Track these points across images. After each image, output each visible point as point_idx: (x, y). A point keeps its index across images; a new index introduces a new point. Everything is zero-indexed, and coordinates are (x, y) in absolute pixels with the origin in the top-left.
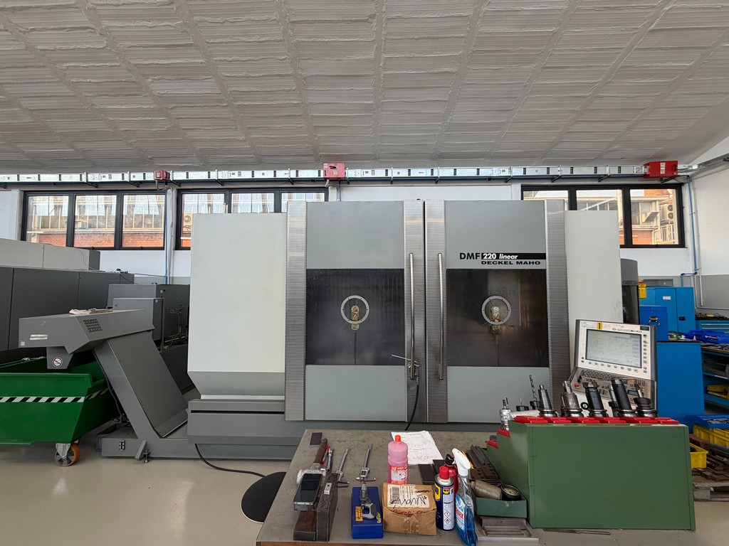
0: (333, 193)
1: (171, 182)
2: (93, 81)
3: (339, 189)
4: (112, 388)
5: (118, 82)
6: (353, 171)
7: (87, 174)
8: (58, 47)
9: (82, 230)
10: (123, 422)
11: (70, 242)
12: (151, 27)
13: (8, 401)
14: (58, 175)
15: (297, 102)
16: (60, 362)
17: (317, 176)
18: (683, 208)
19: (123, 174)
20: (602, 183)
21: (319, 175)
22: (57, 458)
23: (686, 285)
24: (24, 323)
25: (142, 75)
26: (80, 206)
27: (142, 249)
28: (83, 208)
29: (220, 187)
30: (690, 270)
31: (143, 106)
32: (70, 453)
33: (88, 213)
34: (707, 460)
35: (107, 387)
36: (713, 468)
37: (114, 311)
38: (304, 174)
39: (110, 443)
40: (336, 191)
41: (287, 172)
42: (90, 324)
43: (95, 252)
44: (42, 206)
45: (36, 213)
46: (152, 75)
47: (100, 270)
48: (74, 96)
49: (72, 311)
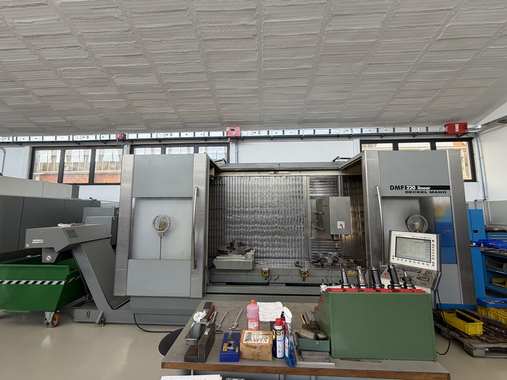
0: (233, 147)
1: (127, 140)
2: (79, 78)
3: (237, 144)
4: (82, 275)
5: (95, 78)
6: (246, 132)
7: (73, 136)
8: (59, 58)
9: (69, 172)
10: (89, 299)
11: (60, 180)
12: (116, 45)
13: (16, 283)
14: (55, 137)
15: (208, 89)
16: (50, 258)
17: (222, 136)
18: (473, 154)
19: (96, 136)
20: (416, 138)
21: (224, 135)
22: (45, 322)
23: (479, 208)
24: (29, 232)
25: (110, 74)
26: (68, 156)
27: (107, 184)
28: (69, 157)
29: (159, 143)
30: (481, 198)
31: (110, 93)
32: (54, 319)
33: (73, 160)
34: (483, 328)
35: (79, 275)
36: (488, 334)
37: (86, 225)
38: (214, 134)
39: (80, 313)
40: (234, 145)
41: (202, 133)
42: (70, 233)
43: (76, 186)
44: (44, 156)
45: (39, 161)
46: (116, 74)
47: (79, 198)
48: (67, 87)
49: (59, 225)
